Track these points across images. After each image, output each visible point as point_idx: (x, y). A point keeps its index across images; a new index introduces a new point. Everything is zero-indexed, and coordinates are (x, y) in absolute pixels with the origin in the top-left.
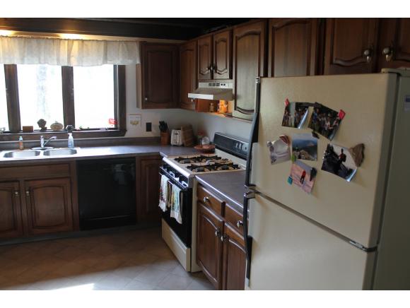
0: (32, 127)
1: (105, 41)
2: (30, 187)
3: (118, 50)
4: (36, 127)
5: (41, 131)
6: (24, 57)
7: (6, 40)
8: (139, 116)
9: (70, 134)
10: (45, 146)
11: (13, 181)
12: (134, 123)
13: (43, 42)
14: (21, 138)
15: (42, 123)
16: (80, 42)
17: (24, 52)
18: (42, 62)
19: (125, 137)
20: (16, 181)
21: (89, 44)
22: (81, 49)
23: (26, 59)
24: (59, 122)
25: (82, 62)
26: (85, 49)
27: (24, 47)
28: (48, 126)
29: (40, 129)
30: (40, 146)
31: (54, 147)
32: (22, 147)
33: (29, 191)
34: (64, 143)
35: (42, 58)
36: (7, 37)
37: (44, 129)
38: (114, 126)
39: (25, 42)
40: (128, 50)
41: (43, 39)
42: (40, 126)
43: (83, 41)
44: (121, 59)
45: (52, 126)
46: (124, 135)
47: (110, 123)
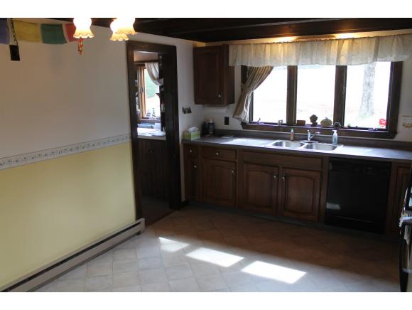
0: (304, 122)
1: (378, 37)
2: (286, 174)
3: (392, 45)
4: (308, 122)
5: (312, 125)
6: (299, 58)
7: (286, 45)
9: (335, 131)
10: (311, 140)
11: (274, 166)
12: (407, 126)
13: (316, 44)
14: (292, 131)
15: (314, 118)
16: (351, 41)
17: (299, 54)
18: (314, 63)
19: (394, 140)
20: (277, 167)
21: (360, 42)
22: (351, 48)
24: (329, 118)
25: (351, 60)
26: (354, 48)
27: (300, 50)
28: (319, 122)
30: (307, 139)
31: (320, 141)
32: (292, 138)
33: (285, 177)
34: (329, 139)
36: (287, 42)
37: (314, 124)
38: (384, 127)
41: (317, 41)
42: (311, 121)
43: (353, 39)
44: (394, 55)
45: (323, 122)
46: (393, 138)
47: (381, 123)
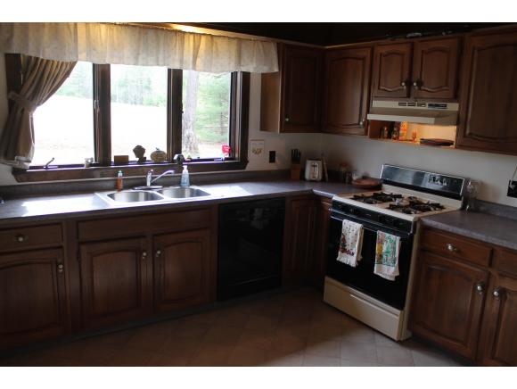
0: (127, 157)
1: (240, 39)
4: (133, 158)
5: (139, 162)
6: (138, 54)
8: (263, 142)
9: (185, 167)
10: (152, 184)
12: (257, 152)
13: (161, 34)
14: (119, 174)
15: (139, 151)
16: (209, 38)
18: (160, 63)
19: (246, 170)
21: (220, 41)
22: (210, 48)
23: (140, 57)
26: (214, 49)
27: (139, 40)
28: (147, 155)
29: (138, 159)
30: (145, 184)
34: (176, 179)
35: (161, 57)
37: (143, 160)
38: (227, 156)
39: (140, 33)
40: (265, 52)
41: (163, 30)
42: (137, 156)
45: (153, 155)
46: (244, 168)
47: (224, 151)
